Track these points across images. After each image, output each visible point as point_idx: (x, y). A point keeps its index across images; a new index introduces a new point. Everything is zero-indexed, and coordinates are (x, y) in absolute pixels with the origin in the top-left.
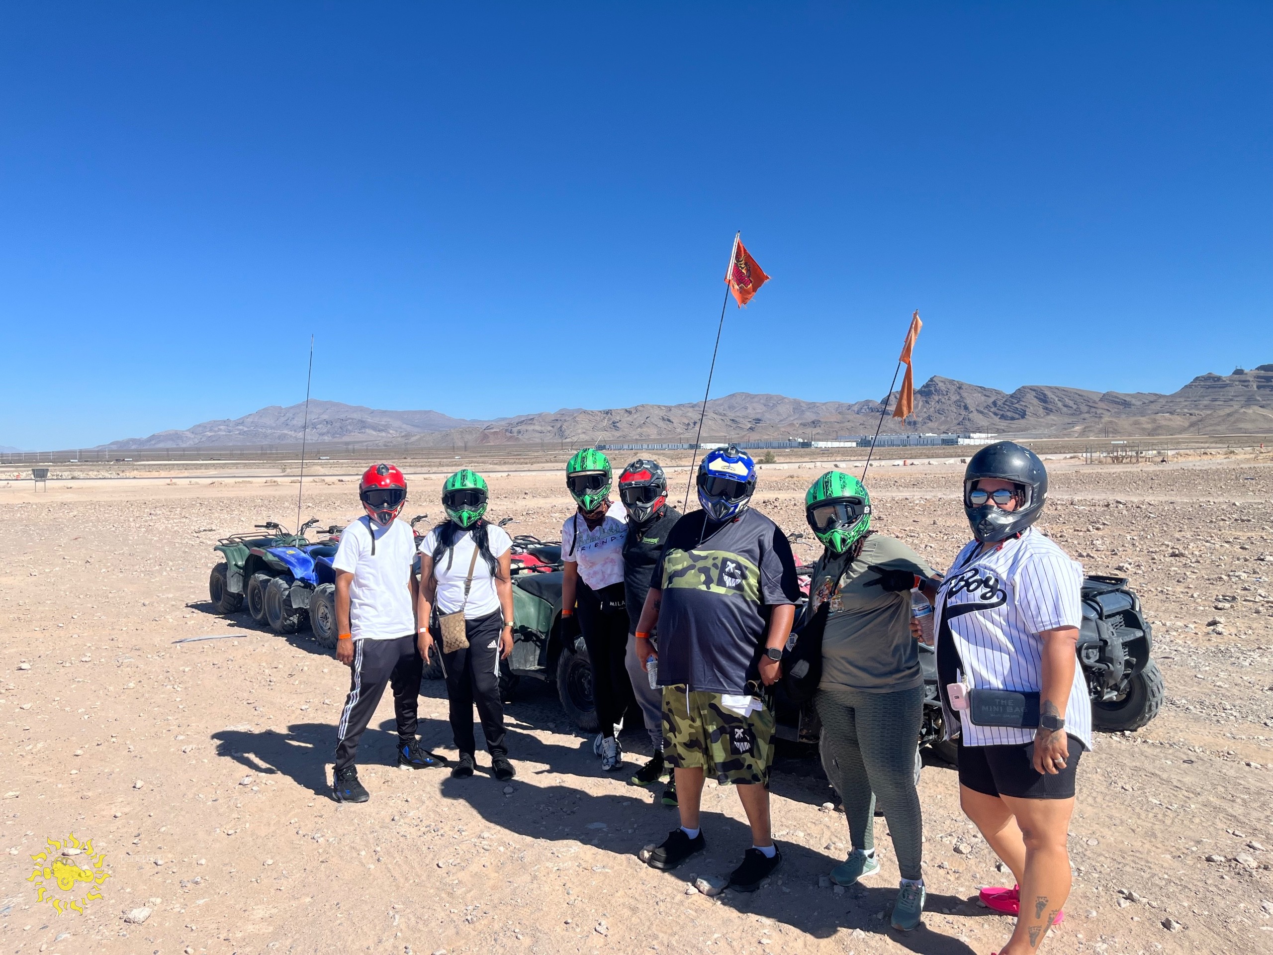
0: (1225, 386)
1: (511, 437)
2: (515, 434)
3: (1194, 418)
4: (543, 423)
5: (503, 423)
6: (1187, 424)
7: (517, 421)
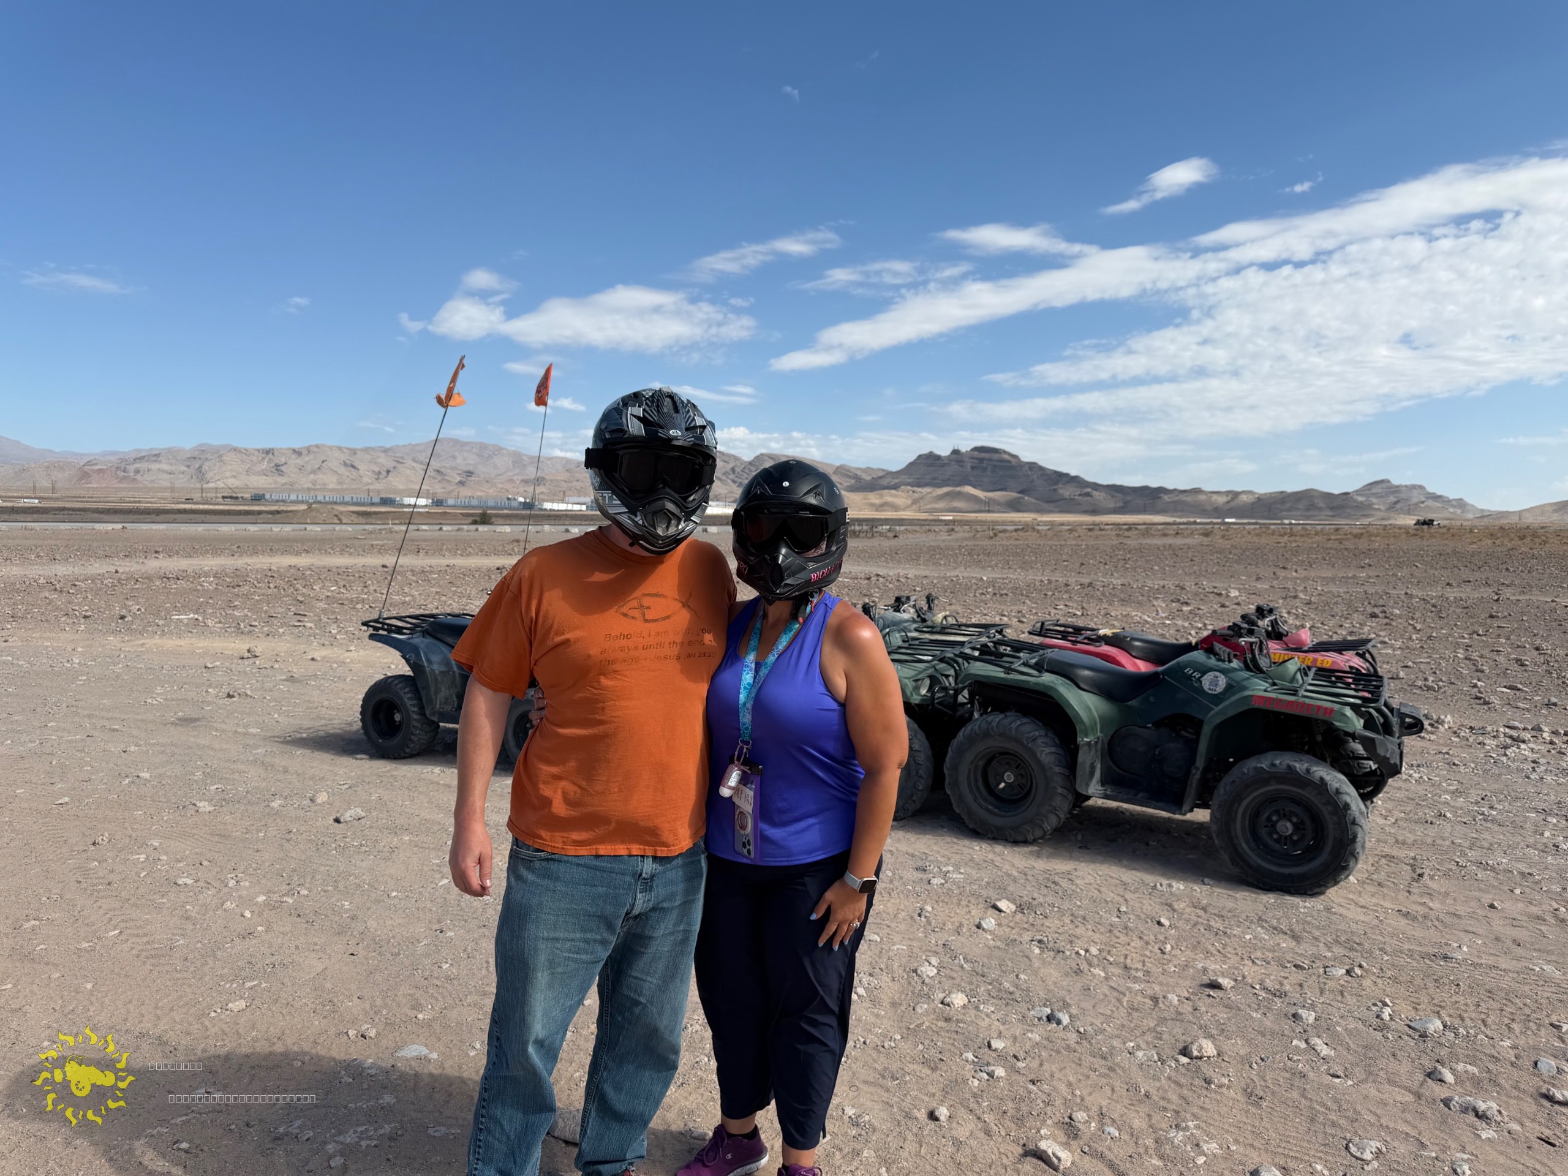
0: (943, 465)
1: (124, 478)
2: (132, 474)
3: (916, 496)
4: (174, 461)
5: (113, 458)
6: (909, 502)
7: (134, 456)
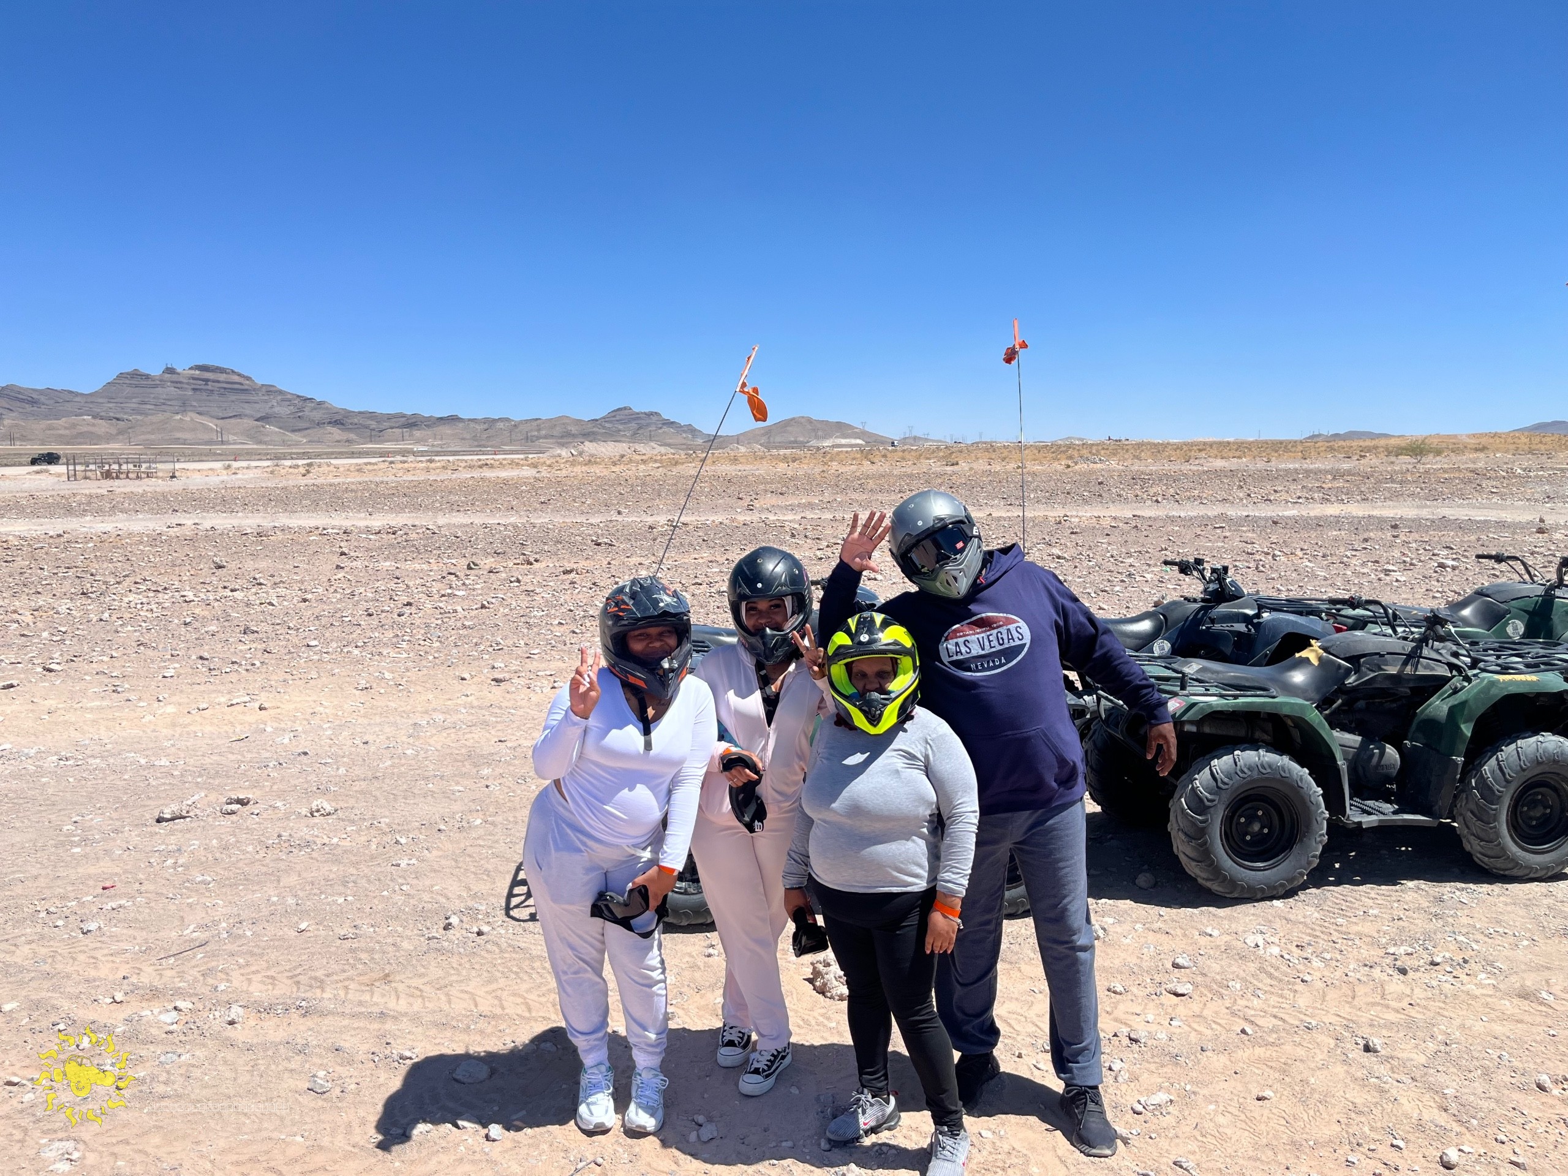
0: (156, 386)
3: (122, 424)
6: (114, 431)
